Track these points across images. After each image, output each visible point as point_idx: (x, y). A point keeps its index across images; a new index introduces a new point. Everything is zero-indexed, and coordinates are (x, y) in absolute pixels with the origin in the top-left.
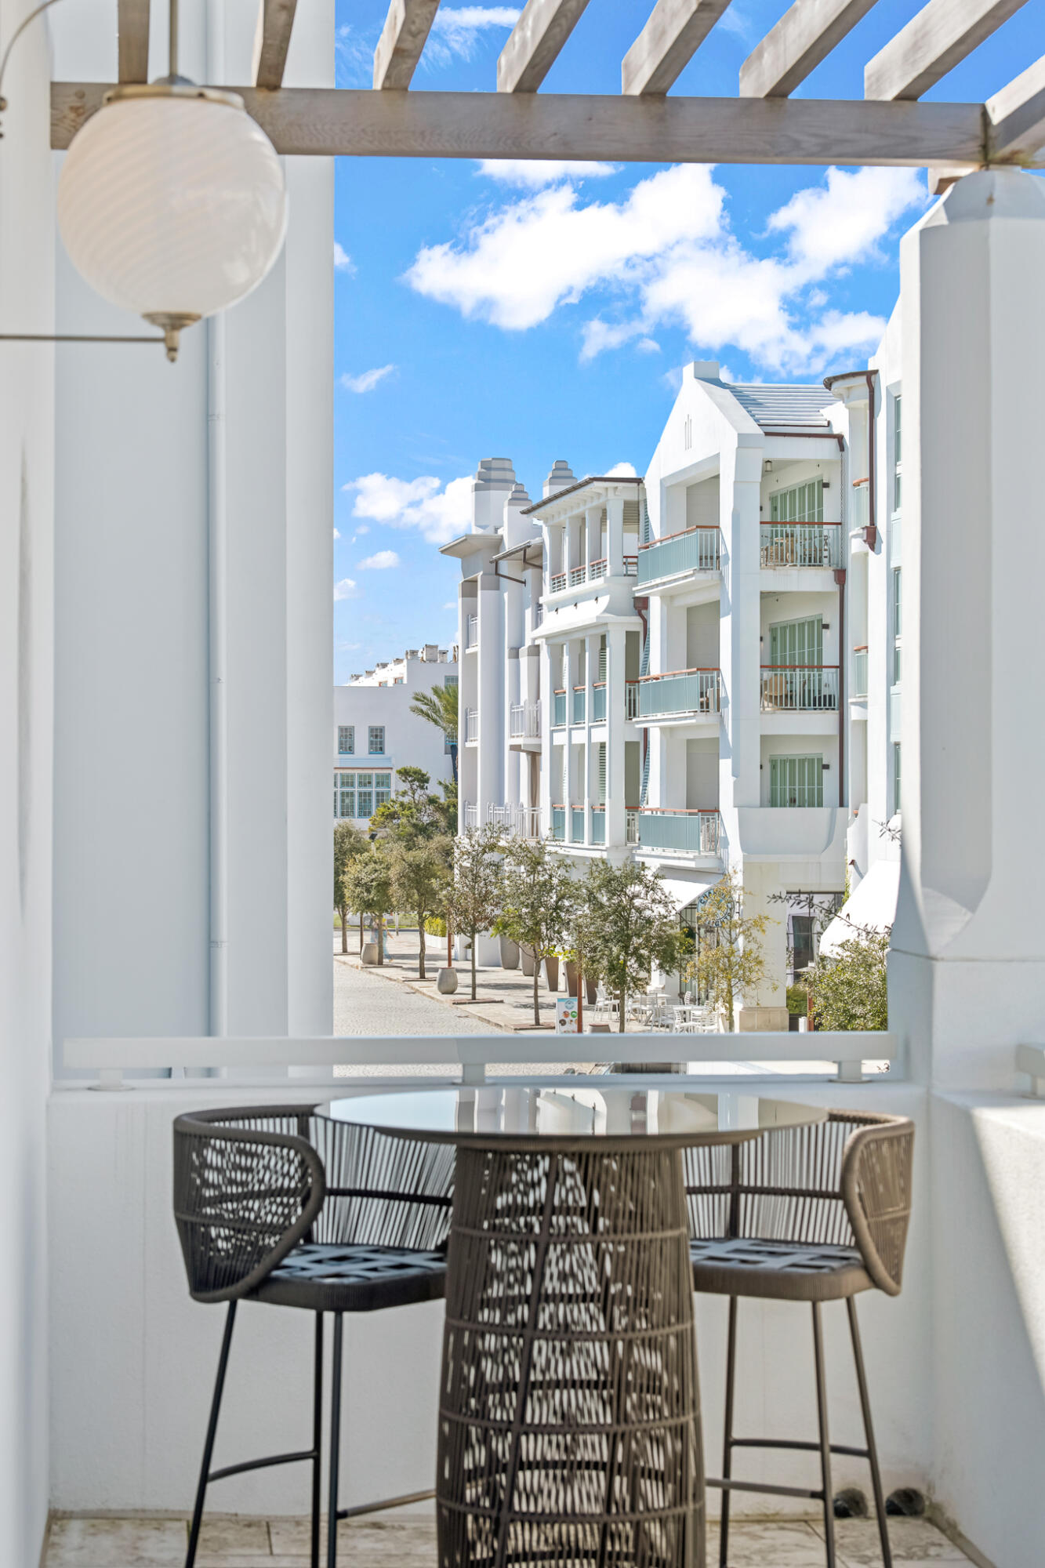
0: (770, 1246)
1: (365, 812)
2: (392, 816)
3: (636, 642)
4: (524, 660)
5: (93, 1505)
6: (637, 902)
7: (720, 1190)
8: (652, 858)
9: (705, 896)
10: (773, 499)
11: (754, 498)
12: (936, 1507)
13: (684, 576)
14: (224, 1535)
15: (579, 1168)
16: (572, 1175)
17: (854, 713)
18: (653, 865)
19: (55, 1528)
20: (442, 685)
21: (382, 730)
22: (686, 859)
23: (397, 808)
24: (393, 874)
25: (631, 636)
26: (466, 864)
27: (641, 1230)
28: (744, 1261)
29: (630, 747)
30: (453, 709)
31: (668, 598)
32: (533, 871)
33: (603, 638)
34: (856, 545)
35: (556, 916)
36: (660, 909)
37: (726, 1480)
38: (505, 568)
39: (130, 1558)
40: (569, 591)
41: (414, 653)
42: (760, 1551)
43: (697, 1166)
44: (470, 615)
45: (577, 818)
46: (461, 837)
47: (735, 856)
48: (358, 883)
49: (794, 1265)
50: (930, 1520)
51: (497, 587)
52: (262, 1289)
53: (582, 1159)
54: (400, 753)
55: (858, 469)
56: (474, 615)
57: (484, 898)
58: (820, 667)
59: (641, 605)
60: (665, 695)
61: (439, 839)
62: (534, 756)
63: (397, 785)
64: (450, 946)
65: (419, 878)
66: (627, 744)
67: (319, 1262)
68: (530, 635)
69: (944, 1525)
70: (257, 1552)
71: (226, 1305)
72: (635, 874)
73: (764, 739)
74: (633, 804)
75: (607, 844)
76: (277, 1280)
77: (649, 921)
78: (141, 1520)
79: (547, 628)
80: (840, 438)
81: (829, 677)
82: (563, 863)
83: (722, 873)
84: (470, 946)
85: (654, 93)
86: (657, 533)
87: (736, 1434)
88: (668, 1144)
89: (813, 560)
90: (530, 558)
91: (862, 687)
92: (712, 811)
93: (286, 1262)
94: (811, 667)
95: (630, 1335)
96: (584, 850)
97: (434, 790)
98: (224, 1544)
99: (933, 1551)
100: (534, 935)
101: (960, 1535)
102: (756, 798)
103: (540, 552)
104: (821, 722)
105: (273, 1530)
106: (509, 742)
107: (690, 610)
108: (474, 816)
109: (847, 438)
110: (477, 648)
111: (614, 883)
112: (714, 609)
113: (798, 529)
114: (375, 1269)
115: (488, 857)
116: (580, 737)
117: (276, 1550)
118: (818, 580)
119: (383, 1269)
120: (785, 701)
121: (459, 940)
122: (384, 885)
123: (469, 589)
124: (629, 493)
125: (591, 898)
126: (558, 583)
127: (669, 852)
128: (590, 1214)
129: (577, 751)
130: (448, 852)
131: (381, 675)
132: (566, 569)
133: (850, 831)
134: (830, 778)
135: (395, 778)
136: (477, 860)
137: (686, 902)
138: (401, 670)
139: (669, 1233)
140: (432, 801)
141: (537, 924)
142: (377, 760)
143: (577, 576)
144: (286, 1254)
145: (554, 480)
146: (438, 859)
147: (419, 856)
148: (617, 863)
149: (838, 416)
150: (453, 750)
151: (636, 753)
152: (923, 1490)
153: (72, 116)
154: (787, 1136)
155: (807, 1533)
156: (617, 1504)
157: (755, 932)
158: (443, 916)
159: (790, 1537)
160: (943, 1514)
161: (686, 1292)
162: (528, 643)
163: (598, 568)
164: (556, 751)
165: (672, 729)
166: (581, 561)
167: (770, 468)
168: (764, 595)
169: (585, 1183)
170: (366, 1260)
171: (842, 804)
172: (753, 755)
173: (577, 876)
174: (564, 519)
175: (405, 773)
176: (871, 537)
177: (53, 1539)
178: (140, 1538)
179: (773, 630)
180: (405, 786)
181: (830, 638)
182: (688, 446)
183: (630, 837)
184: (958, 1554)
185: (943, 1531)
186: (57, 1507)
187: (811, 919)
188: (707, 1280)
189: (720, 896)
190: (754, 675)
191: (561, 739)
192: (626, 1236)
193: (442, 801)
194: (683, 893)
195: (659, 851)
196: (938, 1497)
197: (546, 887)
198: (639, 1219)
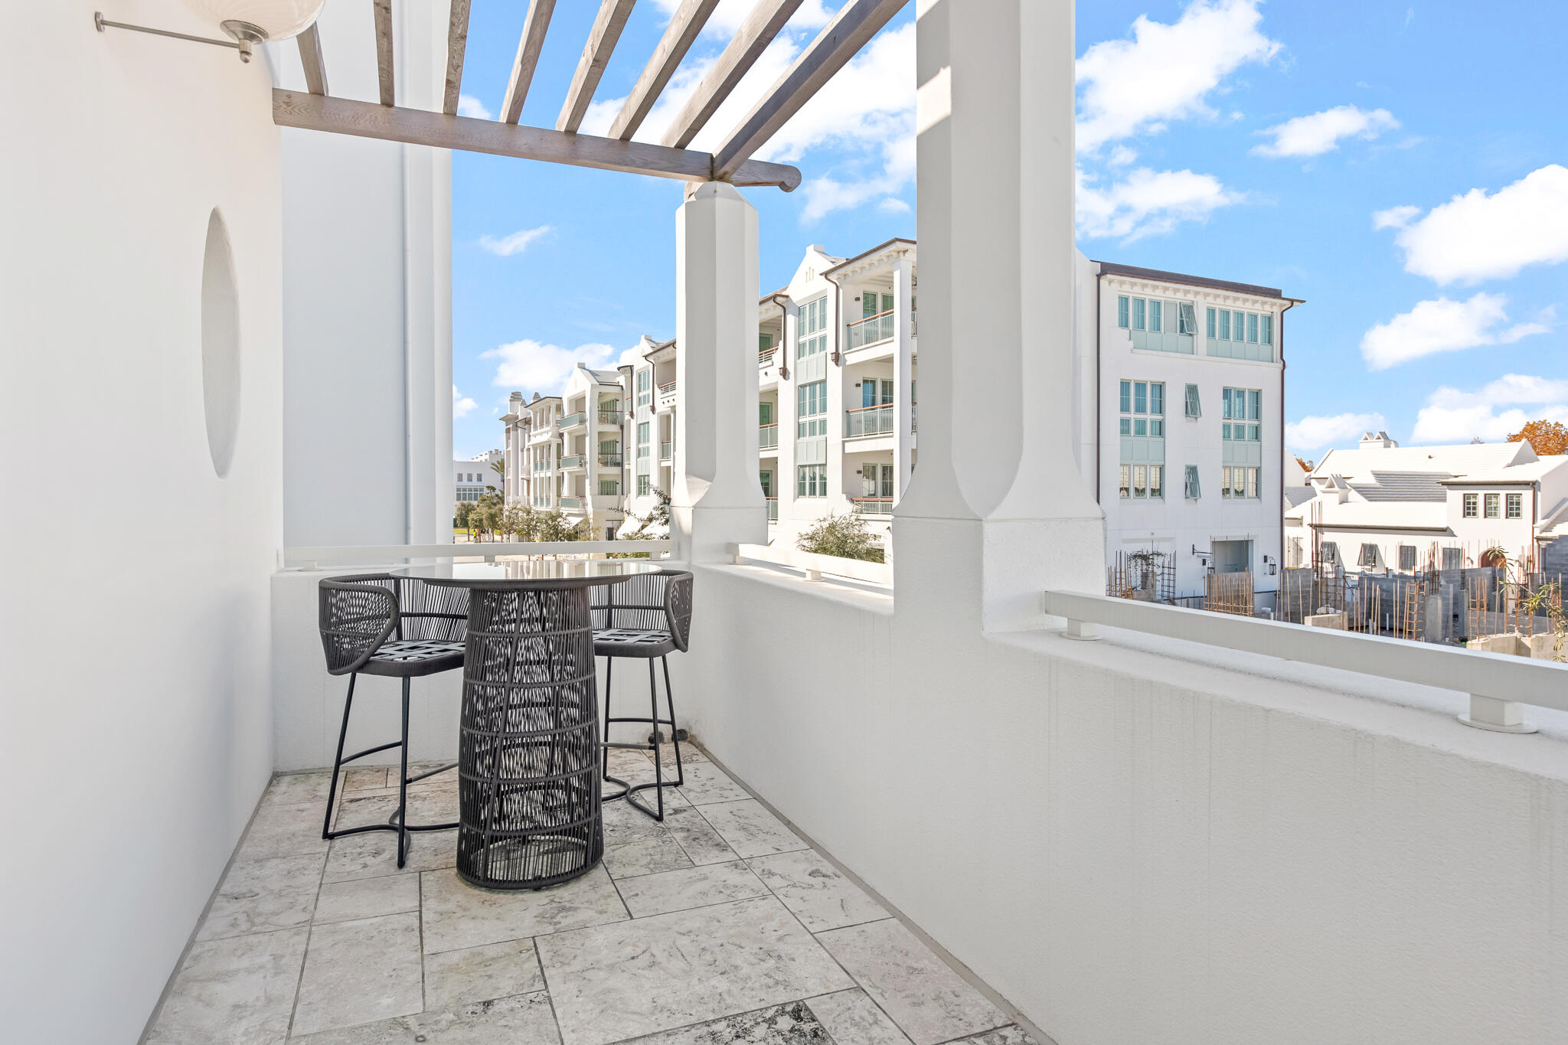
0: (630, 631)
1: (476, 499)
2: (485, 500)
3: (560, 447)
4: (525, 452)
5: (298, 767)
6: (560, 524)
7: (603, 608)
8: (565, 511)
9: (581, 522)
10: (602, 405)
11: (596, 404)
12: (693, 736)
13: (575, 426)
14: (365, 778)
15: (535, 595)
16: (531, 598)
17: (626, 467)
18: (565, 513)
19: (275, 782)
20: (500, 460)
21: (481, 475)
22: (575, 511)
23: (485, 498)
24: (484, 517)
25: (558, 445)
26: (507, 514)
27: (568, 629)
28: (616, 640)
29: (558, 478)
30: (503, 467)
31: (570, 433)
32: (528, 515)
33: (550, 446)
34: (627, 417)
35: (535, 529)
36: (567, 525)
37: (606, 743)
38: (519, 424)
39: (310, 797)
40: (539, 431)
41: (491, 452)
42: (620, 764)
43: (595, 595)
44: (508, 438)
45: (542, 499)
46: (506, 507)
47: (590, 509)
48: (473, 519)
49: (640, 641)
50: (690, 742)
51: (517, 430)
52: (365, 666)
53: (537, 592)
54: (487, 481)
55: (627, 394)
56: (509, 439)
57: (513, 523)
58: (616, 454)
59: (561, 435)
60: (569, 462)
61: (498, 506)
62: (528, 481)
63: (486, 491)
64: (502, 539)
65: (492, 518)
66: (558, 477)
67: (401, 650)
68: (527, 444)
69: (697, 745)
70: (380, 786)
71: (349, 675)
72: (560, 515)
73: (599, 475)
74: (559, 495)
75: (551, 507)
76: (373, 661)
77: (564, 529)
78: (323, 773)
79: (531, 443)
80: (622, 387)
81: (619, 457)
82: (537, 513)
83: (585, 515)
84: (509, 538)
85: (571, 132)
86: (566, 413)
87: (610, 717)
88: (580, 584)
89: (614, 422)
90: (527, 422)
91: (629, 459)
92: (583, 496)
93: (379, 651)
94: (613, 454)
95: (562, 683)
96: (544, 509)
97: (497, 492)
98: (363, 783)
99: (694, 758)
100: (528, 534)
101: (705, 749)
102: (597, 492)
103: (530, 421)
104: (616, 470)
105: (389, 773)
106: (520, 477)
107: (577, 437)
108: (510, 499)
109: (624, 387)
110: (510, 449)
111: (554, 518)
112: (584, 436)
113: (609, 413)
114: (430, 653)
115: (514, 511)
116: (542, 475)
117: (389, 785)
118: (615, 428)
119: (436, 653)
120: (605, 464)
121: (505, 536)
122: (481, 520)
123: (508, 431)
124: (557, 402)
125: (546, 522)
126: (536, 427)
127: (570, 509)
128: (542, 620)
129: (542, 479)
130: (501, 510)
131: (480, 458)
132: (538, 424)
133: (626, 502)
134: (619, 487)
135: (485, 489)
136: (510, 512)
137: (576, 523)
138: (487, 457)
139: (583, 629)
140: (497, 495)
141: (529, 531)
142: (479, 484)
143: (542, 425)
144: (378, 648)
145: (534, 398)
146: (498, 511)
147: (493, 511)
148: (554, 513)
149: (621, 380)
150: (503, 481)
151: (560, 480)
152: (687, 730)
153: (285, 106)
154: (637, 578)
155: (640, 753)
156: (556, 766)
157: (597, 532)
158: (500, 529)
159: (633, 755)
160: (696, 740)
161: (591, 655)
162: (526, 447)
163: (548, 423)
164: (535, 479)
165: (571, 472)
166: (543, 422)
167: (601, 395)
168: (599, 433)
169: (538, 603)
170: (427, 648)
171: (622, 494)
172: (596, 480)
173: (542, 516)
174: (538, 409)
175: (488, 487)
176: (632, 415)
177: (272, 789)
178: (319, 784)
179: (602, 444)
180: (488, 491)
181: (619, 446)
182: (576, 387)
183: (558, 505)
184: (706, 759)
185: (697, 747)
186: (278, 770)
187: (613, 528)
188: (601, 650)
189: (586, 521)
190: (596, 456)
191: (537, 476)
192: (561, 632)
193: (500, 495)
194: (575, 521)
195: (567, 509)
196: (694, 732)
197: (532, 519)
198: (566, 623)
